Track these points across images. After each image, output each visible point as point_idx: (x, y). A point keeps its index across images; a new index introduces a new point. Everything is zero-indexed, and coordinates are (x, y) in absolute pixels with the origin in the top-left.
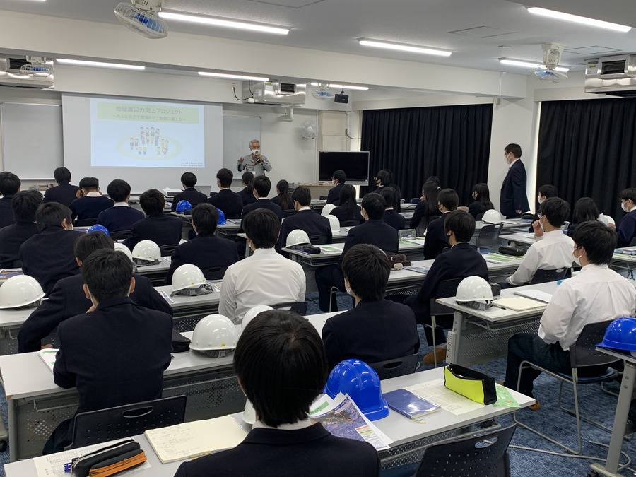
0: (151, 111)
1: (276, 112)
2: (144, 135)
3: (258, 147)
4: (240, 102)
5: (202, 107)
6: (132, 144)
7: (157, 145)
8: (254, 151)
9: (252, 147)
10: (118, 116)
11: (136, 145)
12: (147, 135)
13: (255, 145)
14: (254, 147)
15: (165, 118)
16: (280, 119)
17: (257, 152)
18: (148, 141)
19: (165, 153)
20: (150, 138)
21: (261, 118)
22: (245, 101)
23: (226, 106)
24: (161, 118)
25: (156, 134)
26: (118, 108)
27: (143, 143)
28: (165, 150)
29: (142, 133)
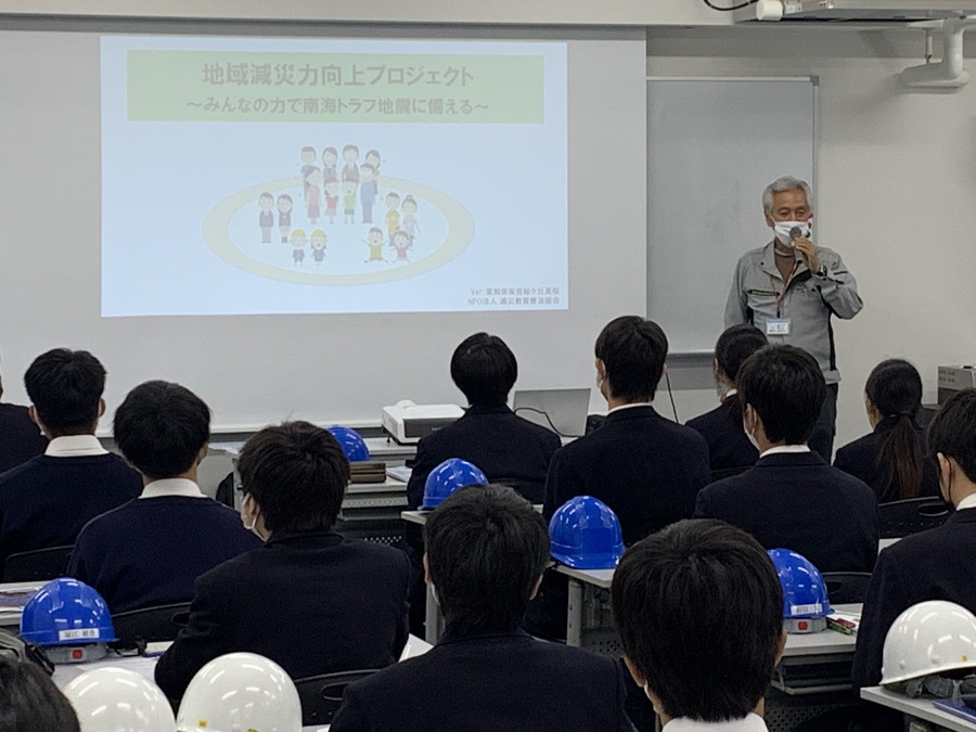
0: (347, 76)
1: (885, 50)
2: (317, 179)
3: (803, 212)
4: (724, 19)
5: (558, 49)
6: (266, 221)
7: (367, 218)
8: (783, 229)
9: (775, 212)
10: (212, 104)
11: (285, 220)
12: (330, 178)
13: (790, 201)
14: (785, 213)
15: (404, 106)
16: (905, 83)
17: (795, 232)
18: (332, 202)
19: (402, 254)
20: (340, 190)
21: (815, 80)
22: (744, 14)
23: (660, 39)
24: (385, 105)
25: (366, 174)
26: (213, 74)
27: (313, 212)
28: (403, 241)
29: (308, 171)
